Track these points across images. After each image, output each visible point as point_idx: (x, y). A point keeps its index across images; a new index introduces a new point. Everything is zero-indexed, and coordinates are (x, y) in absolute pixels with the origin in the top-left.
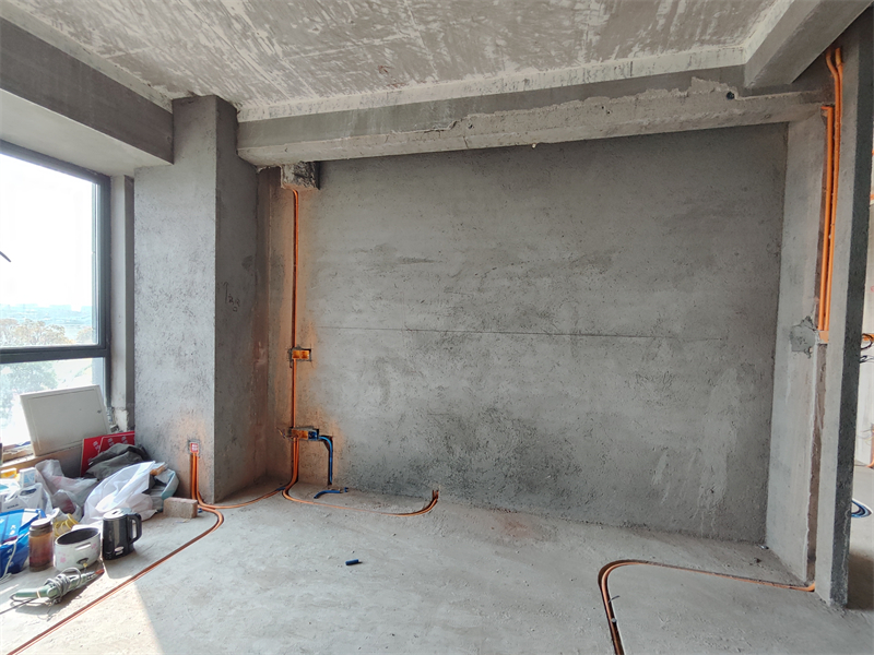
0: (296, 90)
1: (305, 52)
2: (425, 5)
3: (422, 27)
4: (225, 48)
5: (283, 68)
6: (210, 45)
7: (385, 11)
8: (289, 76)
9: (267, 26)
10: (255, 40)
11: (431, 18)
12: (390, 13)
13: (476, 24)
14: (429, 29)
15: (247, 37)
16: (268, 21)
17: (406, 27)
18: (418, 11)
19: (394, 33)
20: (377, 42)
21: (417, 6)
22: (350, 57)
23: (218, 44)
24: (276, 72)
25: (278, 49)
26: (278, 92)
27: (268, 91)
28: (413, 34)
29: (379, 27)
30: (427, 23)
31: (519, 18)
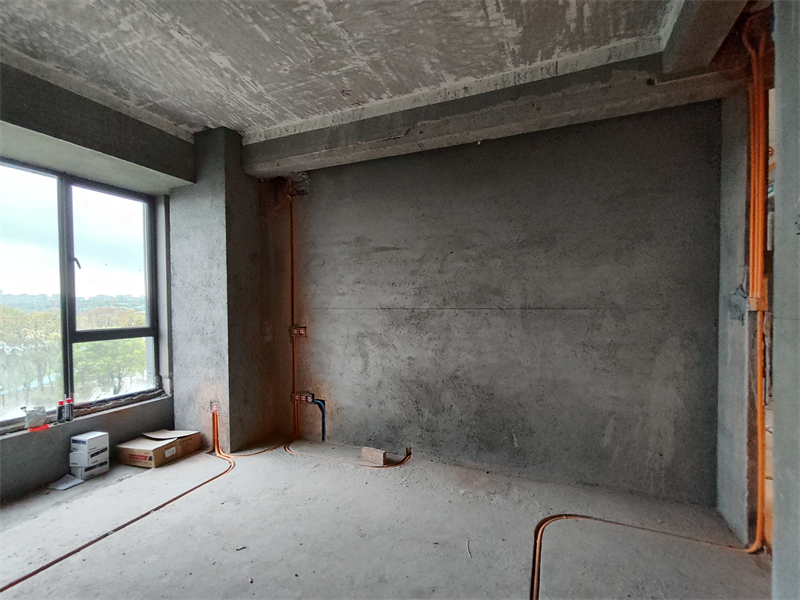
0: (281, 117)
1: (282, 87)
2: (365, 41)
3: (367, 58)
4: (223, 92)
5: (268, 101)
6: (212, 91)
7: (334, 49)
8: (274, 106)
9: (249, 72)
10: (243, 83)
11: (371, 50)
12: (339, 51)
13: (409, 50)
14: (373, 58)
15: (236, 83)
16: (248, 69)
17: (354, 59)
18: (360, 46)
19: (346, 65)
20: (334, 73)
21: (358, 43)
22: (316, 86)
23: (217, 90)
24: (263, 105)
25: (261, 88)
26: (268, 119)
27: (261, 119)
28: (361, 64)
29: (333, 62)
30: (369, 54)
31: (444, 41)
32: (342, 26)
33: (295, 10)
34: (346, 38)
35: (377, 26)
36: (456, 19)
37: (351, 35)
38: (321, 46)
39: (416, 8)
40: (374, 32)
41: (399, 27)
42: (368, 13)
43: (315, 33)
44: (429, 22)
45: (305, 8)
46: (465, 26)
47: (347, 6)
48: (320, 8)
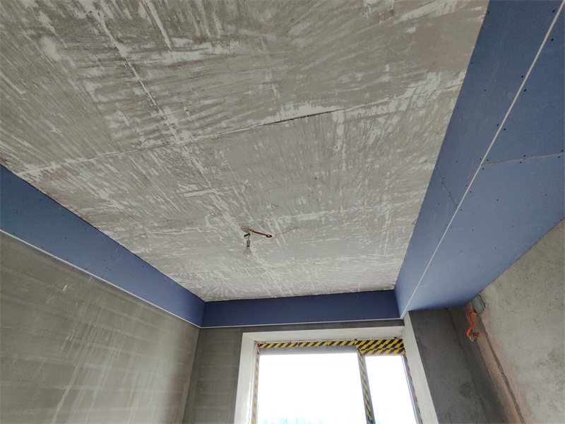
1: (383, 248)
2: (366, 201)
3: (384, 203)
4: (368, 268)
6: (365, 271)
7: (364, 217)
9: (359, 254)
10: (367, 259)
11: (378, 199)
12: (367, 215)
13: (394, 177)
14: (387, 200)
15: (364, 261)
16: (356, 253)
17: (381, 210)
18: (369, 204)
19: (384, 215)
20: (389, 222)
21: (366, 204)
23: (364, 269)
25: (376, 255)
28: (389, 207)
29: (376, 220)
30: (381, 201)
31: (399, 151)
32: (345, 208)
33: (323, 223)
34: (357, 209)
35: (356, 191)
36: (377, 140)
37: (356, 206)
38: (357, 221)
39: (350, 167)
40: (360, 194)
41: (364, 180)
42: (341, 194)
43: (344, 221)
44: (369, 160)
45: (323, 219)
46: (390, 133)
47: (330, 202)
48: (327, 213)
